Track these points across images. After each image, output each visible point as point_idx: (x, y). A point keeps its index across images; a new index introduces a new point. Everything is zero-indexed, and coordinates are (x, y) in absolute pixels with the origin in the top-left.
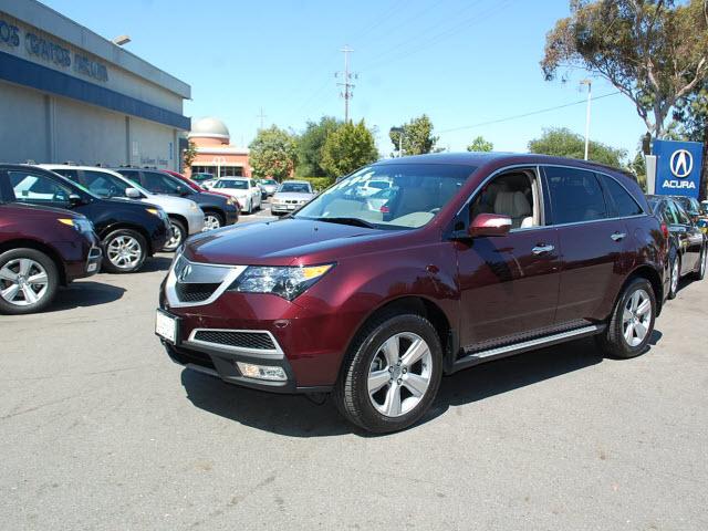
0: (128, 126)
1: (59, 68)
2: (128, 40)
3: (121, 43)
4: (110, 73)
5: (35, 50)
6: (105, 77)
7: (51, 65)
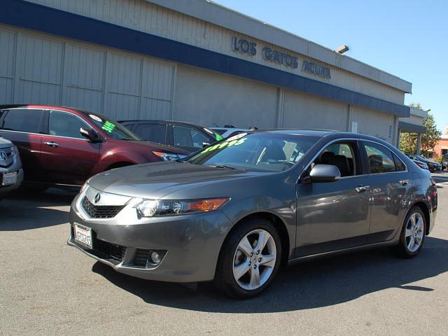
0: (348, 114)
1: (289, 70)
2: (347, 49)
3: (341, 52)
4: (333, 73)
5: (268, 58)
6: (329, 76)
7: (282, 68)
